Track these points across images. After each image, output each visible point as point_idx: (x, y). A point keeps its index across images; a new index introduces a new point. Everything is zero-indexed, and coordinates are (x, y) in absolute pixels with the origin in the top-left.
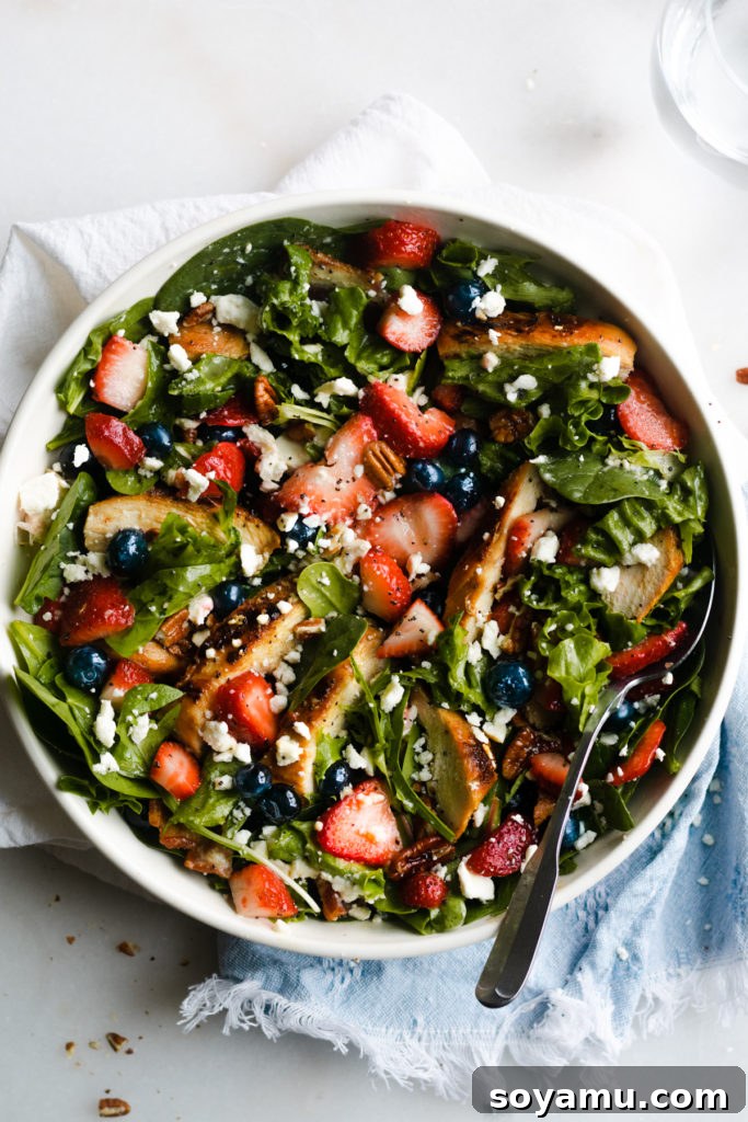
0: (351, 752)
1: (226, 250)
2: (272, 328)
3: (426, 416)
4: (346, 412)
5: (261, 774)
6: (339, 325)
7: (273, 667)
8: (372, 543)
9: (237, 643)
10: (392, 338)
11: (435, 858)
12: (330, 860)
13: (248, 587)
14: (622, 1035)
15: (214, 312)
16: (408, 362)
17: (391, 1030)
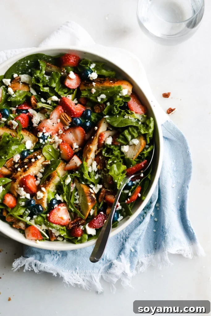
0: (57, 196)
1: (23, 62)
2: (35, 83)
3: (77, 106)
4: (55, 105)
5: (32, 201)
6: (53, 82)
7: (36, 173)
8: (62, 140)
9: (26, 167)
10: (67, 85)
11: (80, 224)
12: (51, 224)
13: (30, 152)
14: (132, 272)
15: (20, 79)
16: (72, 91)
17: (70, 271)
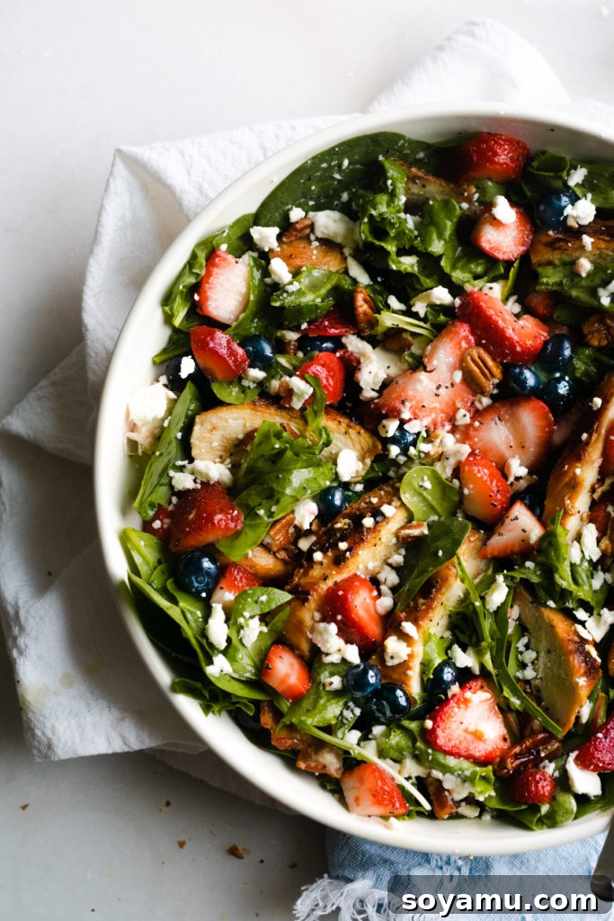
0: (457, 649)
1: (324, 165)
2: (370, 239)
3: (521, 322)
4: (442, 321)
5: (371, 673)
6: (435, 236)
7: (377, 569)
8: (471, 447)
9: (343, 546)
10: (485, 245)
11: (543, 755)
12: (440, 757)
13: (350, 493)
15: (312, 227)
16: (502, 270)
